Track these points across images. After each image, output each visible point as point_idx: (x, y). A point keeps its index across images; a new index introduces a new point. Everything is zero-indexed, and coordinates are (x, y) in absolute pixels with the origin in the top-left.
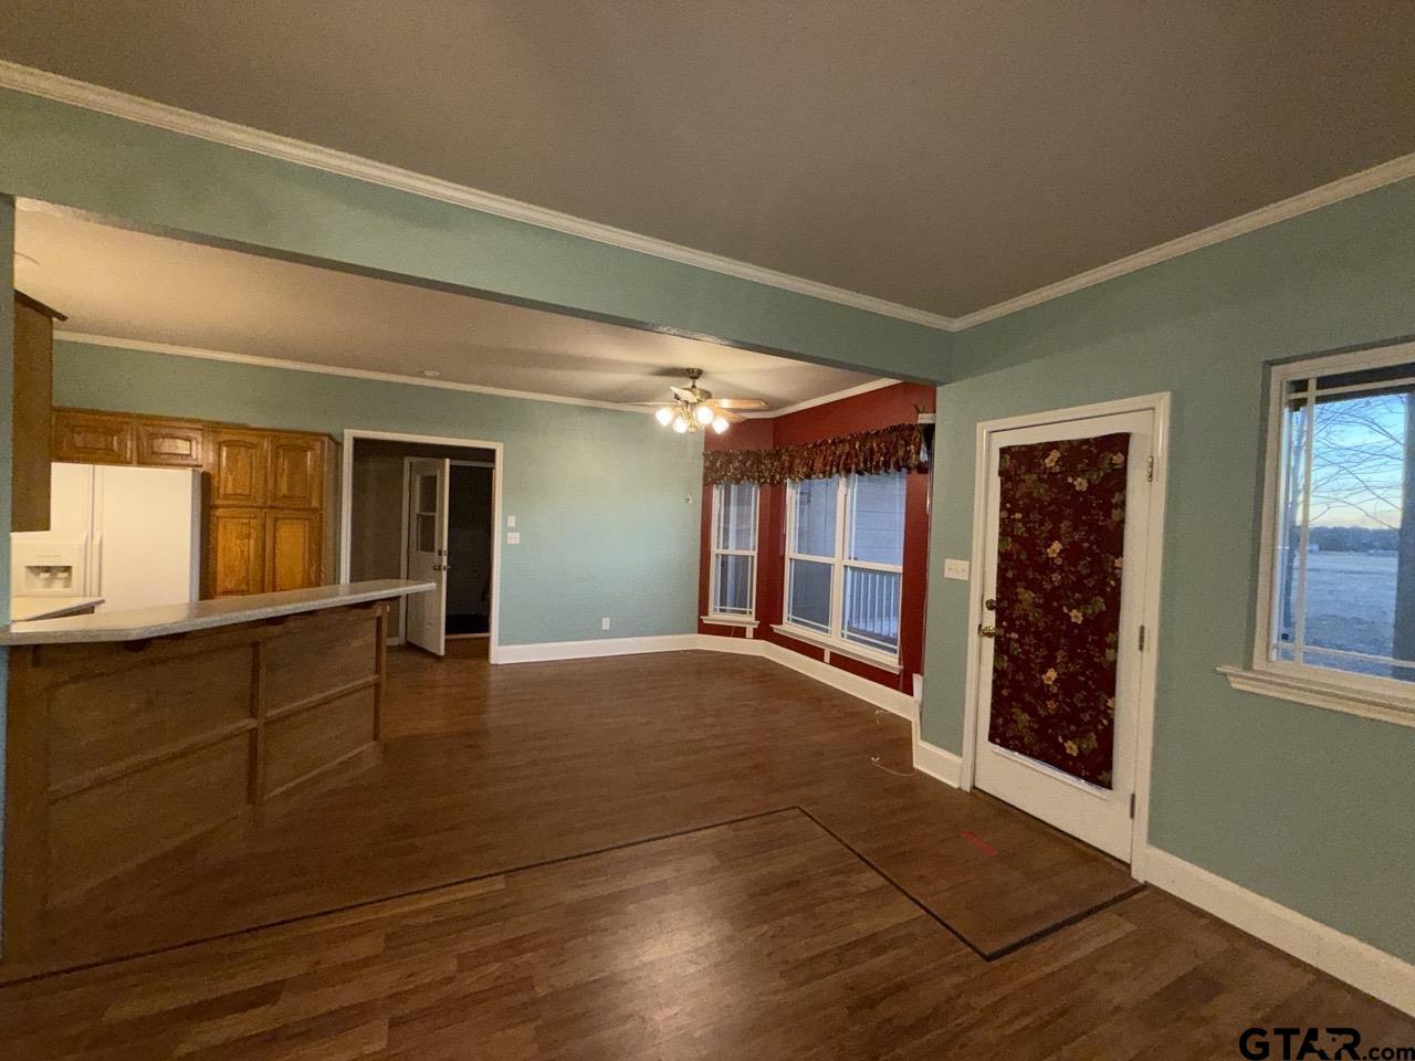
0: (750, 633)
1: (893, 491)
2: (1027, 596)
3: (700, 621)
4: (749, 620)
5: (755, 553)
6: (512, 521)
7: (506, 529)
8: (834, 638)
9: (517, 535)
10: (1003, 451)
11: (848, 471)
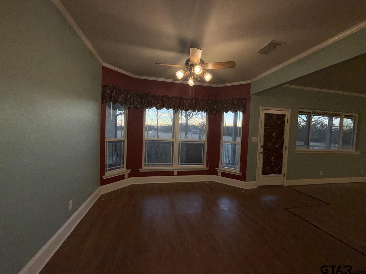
8: (176, 166)
10: (265, 114)
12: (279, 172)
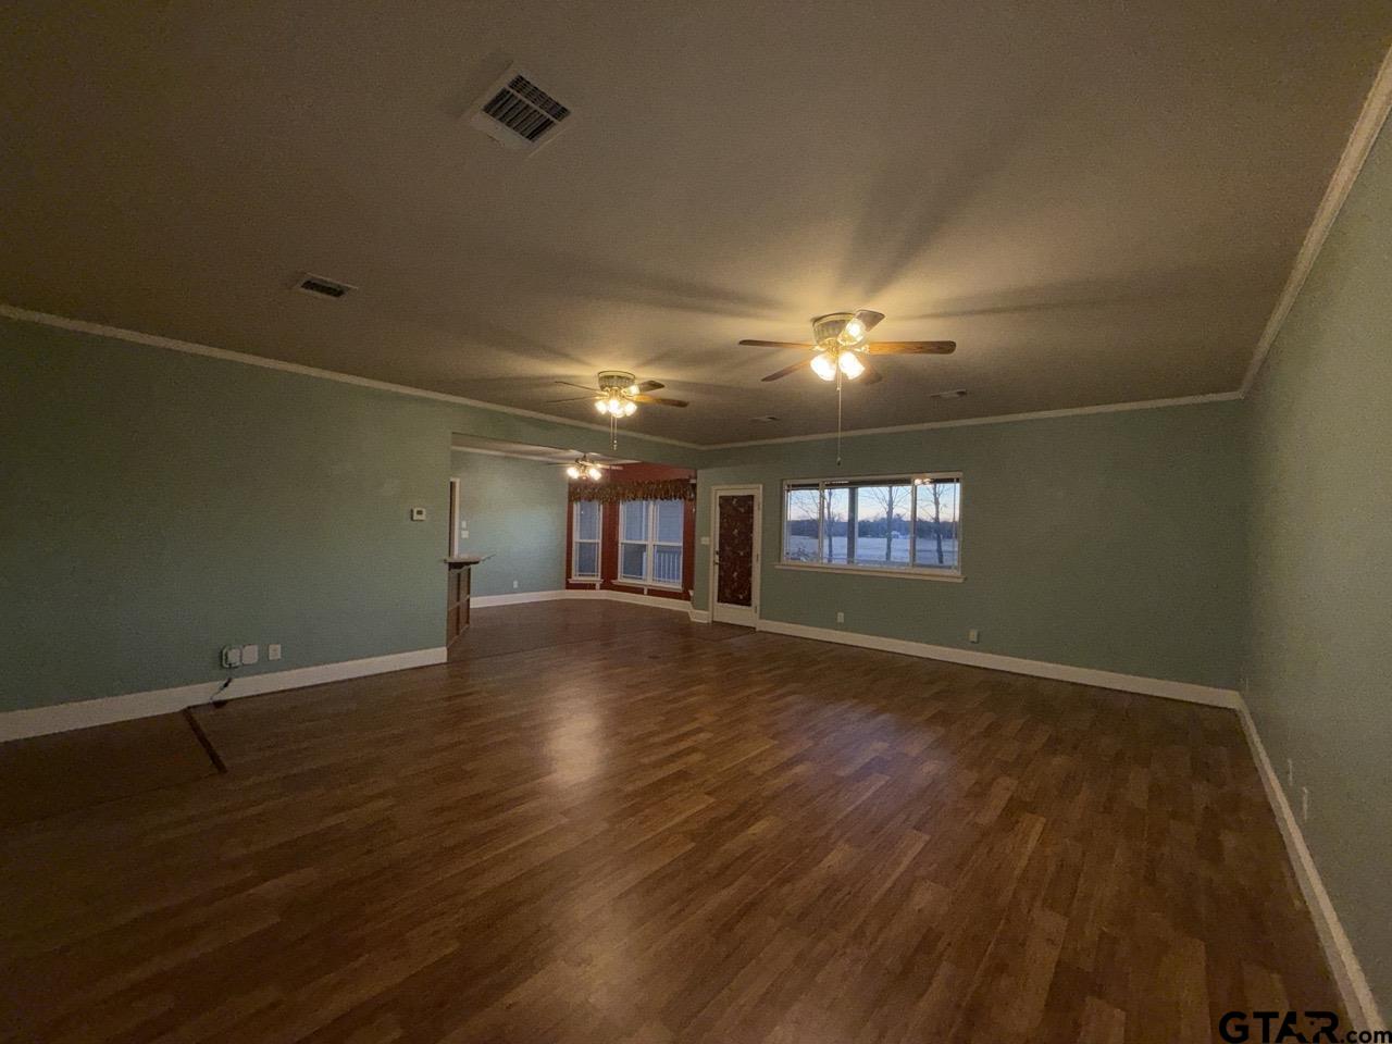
0: (598, 586)
1: (677, 508)
2: (727, 548)
3: (568, 582)
4: (597, 579)
5: (600, 541)
6: (464, 524)
7: (461, 529)
8: (648, 581)
9: (467, 532)
10: (721, 497)
11: (656, 498)
12: (747, 602)
